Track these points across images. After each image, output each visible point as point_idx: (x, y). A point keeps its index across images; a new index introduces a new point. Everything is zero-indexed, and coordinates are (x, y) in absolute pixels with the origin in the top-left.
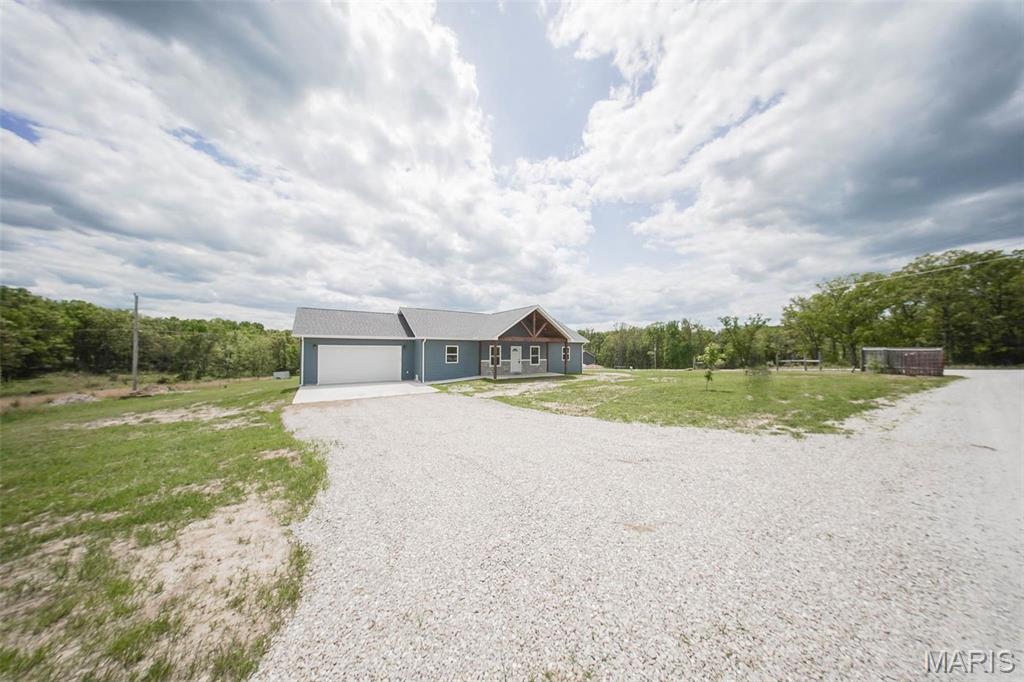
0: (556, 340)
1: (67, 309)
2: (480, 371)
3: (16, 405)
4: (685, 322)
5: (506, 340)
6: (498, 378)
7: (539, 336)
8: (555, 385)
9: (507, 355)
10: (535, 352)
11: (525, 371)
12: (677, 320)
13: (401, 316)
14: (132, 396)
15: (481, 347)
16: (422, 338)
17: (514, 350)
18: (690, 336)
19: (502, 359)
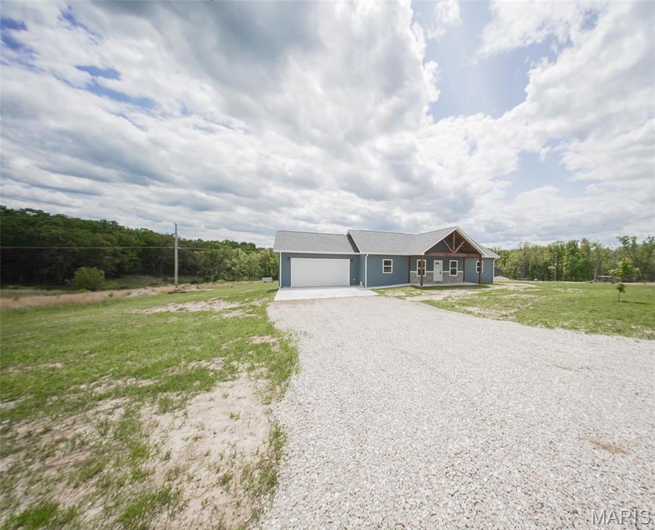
0: (472, 255)
2: (409, 279)
3: (111, 296)
4: (584, 241)
5: (430, 255)
6: (424, 285)
7: (457, 252)
8: (472, 293)
9: (430, 267)
10: (454, 265)
11: (445, 280)
12: (577, 240)
13: (349, 236)
14: (175, 292)
15: (410, 260)
16: (365, 253)
17: (437, 263)
18: (589, 254)
19: (427, 270)
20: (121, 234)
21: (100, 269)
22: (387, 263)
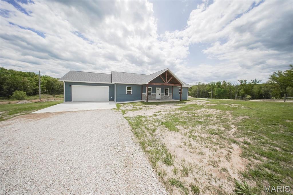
1: (44, 78)
2: (142, 98)
4: (224, 82)
5: (152, 84)
6: (149, 101)
7: (168, 83)
9: (154, 91)
10: (167, 90)
11: (162, 99)
14: (39, 102)
15: (142, 87)
16: (115, 83)
17: (158, 89)
18: (226, 87)
19: (152, 93)
20: (36, 77)
21: (24, 91)
22: (128, 89)
